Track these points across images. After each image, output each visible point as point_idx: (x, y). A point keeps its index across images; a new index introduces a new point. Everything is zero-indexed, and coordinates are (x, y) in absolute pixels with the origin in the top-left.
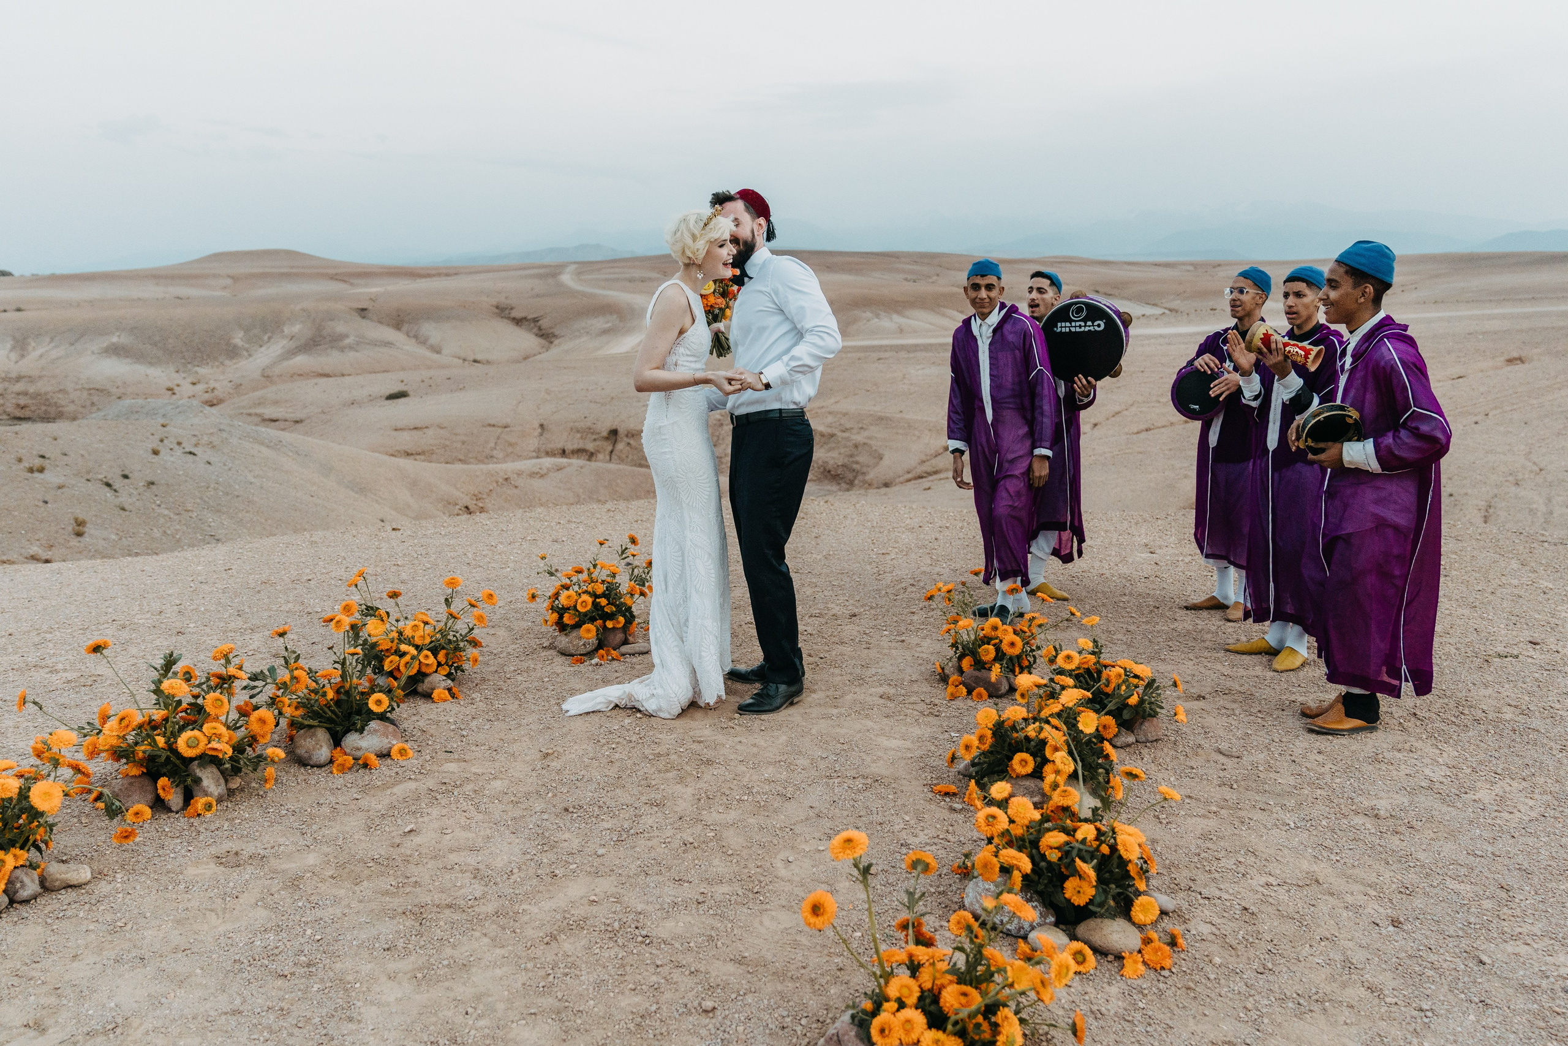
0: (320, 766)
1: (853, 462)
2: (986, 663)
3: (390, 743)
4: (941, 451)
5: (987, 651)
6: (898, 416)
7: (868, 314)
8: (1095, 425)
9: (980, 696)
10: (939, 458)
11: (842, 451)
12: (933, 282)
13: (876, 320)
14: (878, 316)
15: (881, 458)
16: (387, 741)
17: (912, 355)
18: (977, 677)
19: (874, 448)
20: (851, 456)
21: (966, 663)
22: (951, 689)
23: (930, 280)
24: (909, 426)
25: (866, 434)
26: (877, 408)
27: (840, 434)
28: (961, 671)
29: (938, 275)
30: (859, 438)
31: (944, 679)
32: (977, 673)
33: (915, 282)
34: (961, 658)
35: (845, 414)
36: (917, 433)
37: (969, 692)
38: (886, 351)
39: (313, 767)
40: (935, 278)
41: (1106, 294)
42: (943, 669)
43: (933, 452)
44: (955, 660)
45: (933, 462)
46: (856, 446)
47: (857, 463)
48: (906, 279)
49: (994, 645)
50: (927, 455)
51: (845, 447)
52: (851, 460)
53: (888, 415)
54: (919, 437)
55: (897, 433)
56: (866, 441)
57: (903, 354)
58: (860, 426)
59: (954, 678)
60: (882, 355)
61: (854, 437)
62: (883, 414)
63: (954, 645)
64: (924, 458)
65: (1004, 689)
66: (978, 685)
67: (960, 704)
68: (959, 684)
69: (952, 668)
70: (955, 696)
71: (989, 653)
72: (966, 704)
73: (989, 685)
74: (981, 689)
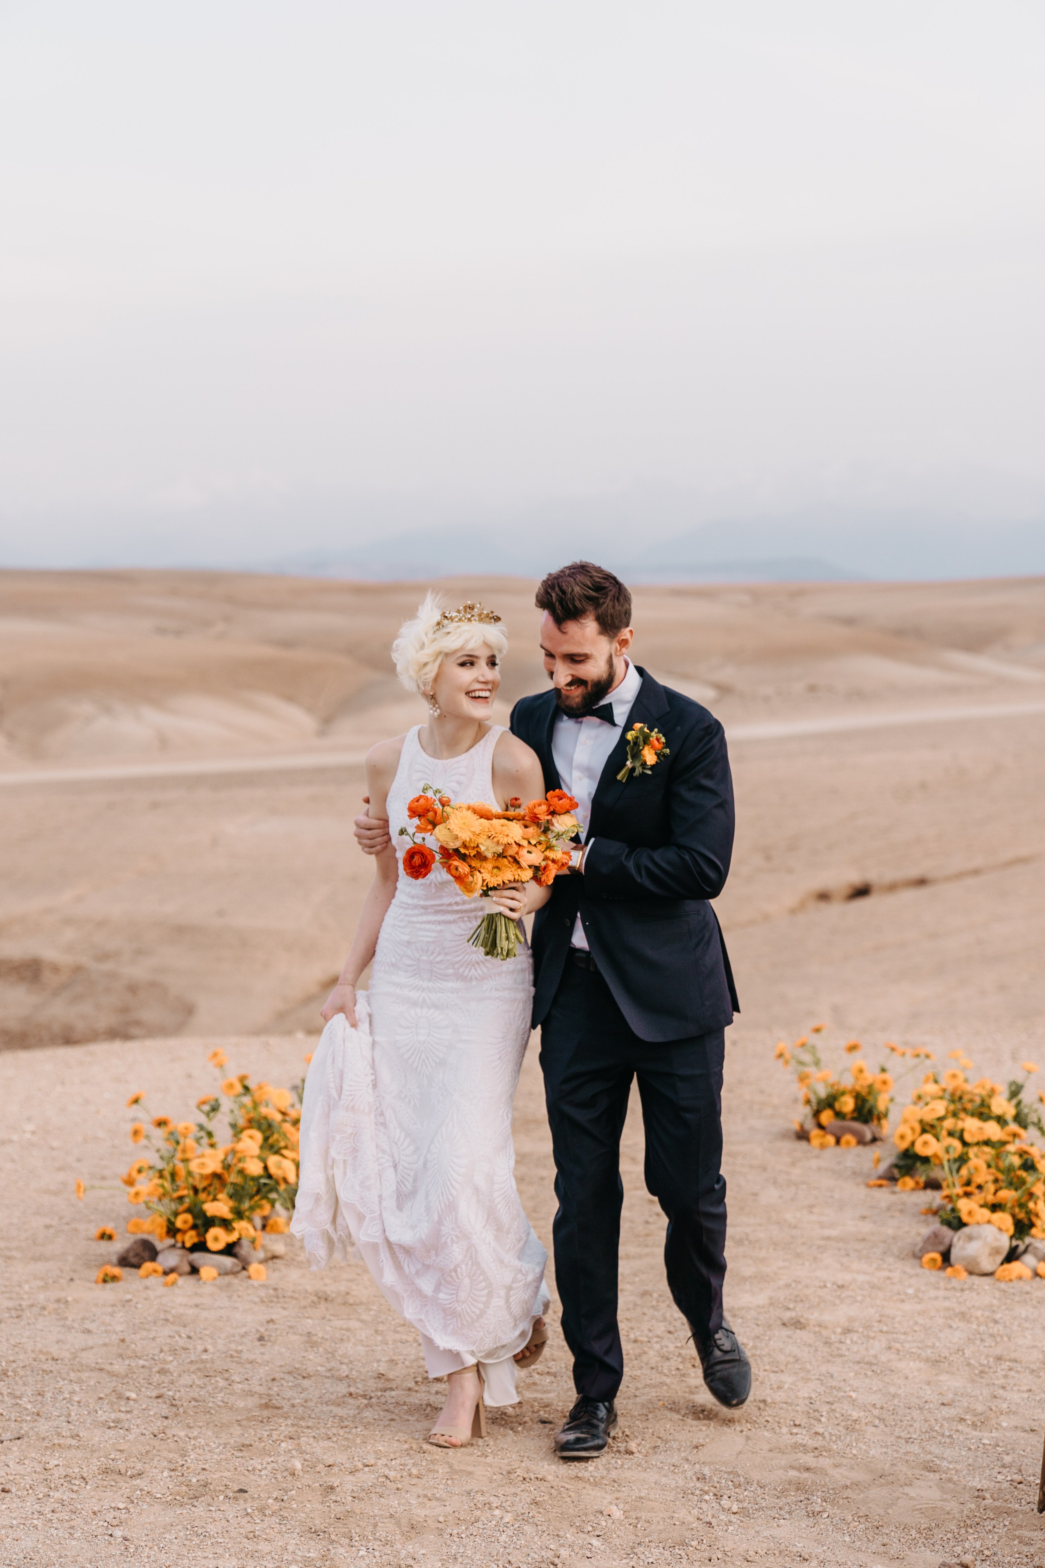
1: (127, 1022)
2: (846, 1114)
4: (317, 989)
5: (846, 1103)
6: (216, 921)
7: (86, 708)
9: (848, 1143)
11: (103, 1000)
12: (219, 636)
13: (104, 719)
14: (108, 710)
15: (193, 1011)
17: (222, 795)
18: (842, 1126)
19: (173, 992)
21: (826, 1117)
22: (815, 1142)
23: (213, 632)
24: (243, 942)
25: (150, 962)
26: (169, 908)
27: (94, 966)
28: (821, 1126)
29: (227, 620)
30: (138, 971)
31: (802, 1135)
32: (841, 1122)
33: (178, 635)
34: (817, 1114)
36: (261, 956)
37: (838, 1142)
38: (164, 788)
40: (222, 626)
42: (801, 1126)
43: (298, 994)
44: (810, 1116)
46: (133, 989)
49: (850, 1096)
50: (286, 1001)
51: (108, 992)
53: (194, 921)
54: (266, 965)
55: (219, 958)
56: (153, 976)
57: (203, 793)
58: (137, 946)
59: (815, 1132)
60: (159, 796)
61: (125, 970)
62: (183, 920)
63: (808, 1102)
65: (868, 1136)
66: (843, 1134)
67: (832, 1151)
68: (824, 1136)
69: (810, 1125)
70: (823, 1146)
71: (848, 1104)
72: (838, 1150)
73: (854, 1133)
74: (848, 1138)
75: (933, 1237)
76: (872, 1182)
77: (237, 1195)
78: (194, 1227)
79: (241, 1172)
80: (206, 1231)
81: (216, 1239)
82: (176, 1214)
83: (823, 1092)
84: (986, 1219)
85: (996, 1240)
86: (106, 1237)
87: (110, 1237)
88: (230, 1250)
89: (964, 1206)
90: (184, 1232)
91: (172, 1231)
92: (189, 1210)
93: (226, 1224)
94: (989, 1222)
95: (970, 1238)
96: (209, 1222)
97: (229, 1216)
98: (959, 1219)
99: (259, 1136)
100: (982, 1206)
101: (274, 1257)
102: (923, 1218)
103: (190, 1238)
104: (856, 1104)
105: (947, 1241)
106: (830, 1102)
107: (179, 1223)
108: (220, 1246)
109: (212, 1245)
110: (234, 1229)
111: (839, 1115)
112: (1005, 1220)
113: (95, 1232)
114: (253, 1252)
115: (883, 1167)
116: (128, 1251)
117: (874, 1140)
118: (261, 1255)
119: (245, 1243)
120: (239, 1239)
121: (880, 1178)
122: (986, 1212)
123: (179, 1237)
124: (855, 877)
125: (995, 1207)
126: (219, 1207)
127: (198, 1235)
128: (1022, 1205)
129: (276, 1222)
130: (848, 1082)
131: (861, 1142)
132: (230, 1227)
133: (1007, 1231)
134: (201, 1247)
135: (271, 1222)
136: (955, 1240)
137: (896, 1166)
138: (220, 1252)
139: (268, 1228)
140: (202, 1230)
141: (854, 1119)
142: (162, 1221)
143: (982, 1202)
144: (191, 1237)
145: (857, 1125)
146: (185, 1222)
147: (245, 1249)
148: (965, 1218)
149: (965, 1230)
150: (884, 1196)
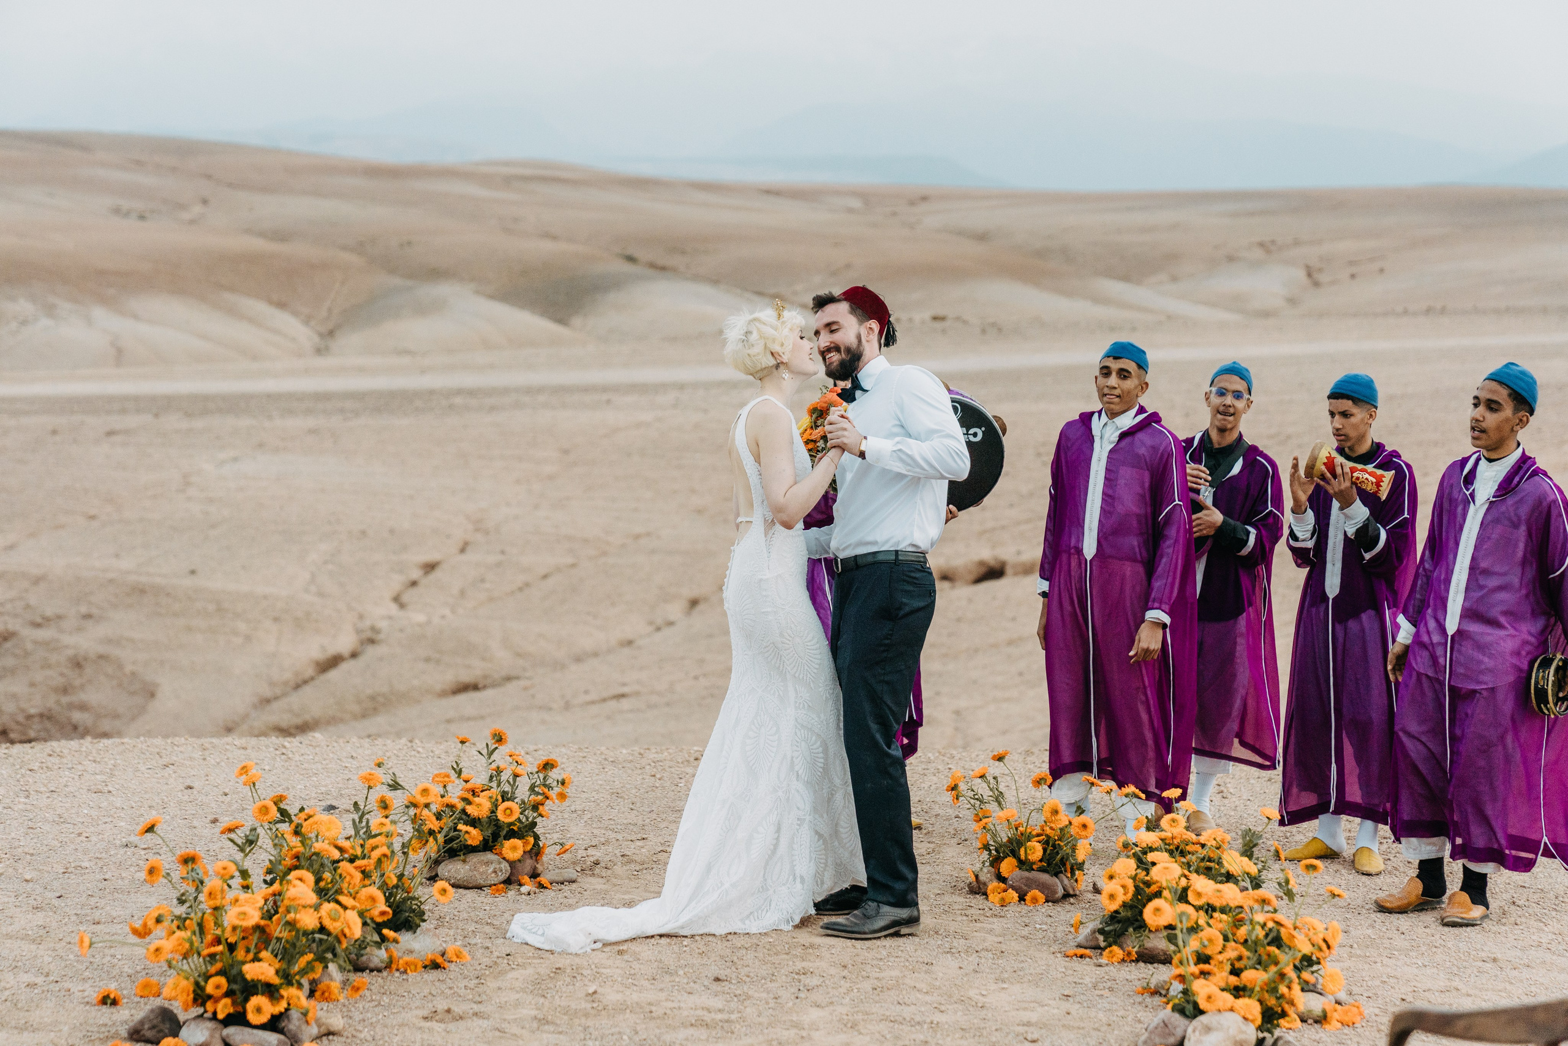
0: (379, 970)
1: (71, 706)
2: (1034, 863)
3: (441, 945)
4: (310, 672)
5: (1032, 849)
6: (188, 582)
7: (23, 306)
8: (694, 603)
9: (1035, 900)
10: (307, 690)
11: (39, 676)
12: (192, 222)
13: (45, 322)
14: (50, 311)
15: (152, 695)
16: (439, 943)
17: (199, 424)
18: (1028, 879)
19: (128, 668)
20: (65, 690)
21: (1007, 866)
22: (994, 898)
23: (186, 216)
24: (220, 610)
25: (101, 630)
26: (126, 564)
27: (28, 633)
28: (1001, 879)
29: (205, 202)
30: (85, 642)
31: (978, 889)
32: (1026, 874)
33: (142, 217)
34: (996, 862)
35: (37, 581)
36: (242, 626)
37: (1022, 899)
38: (123, 411)
39: (372, 971)
40: (197, 209)
41: (653, 266)
42: (977, 877)
43: (288, 675)
44: (988, 865)
45: (295, 700)
46: (77, 664)
47: (83, 707)
48: (117, 211)
49: (1039, 842)
50: (272, 684)
51: (46, 665)
52: (65, 700)
53: (158, 580)
54: (248, 638)
55: (189, 629)
56: (102, 649)
57: (173, 421)
58: (84, 609)
59: (993, 885)
60: (116, 422)
61: (68, 639)
62: (143, 579)
64: (268, 692)
65: (1060, 892)
66: (1030, 888)
67: (1015, 909)
68: (1005, 891)
69: (986, 875)
70: (1003, 904)
71: (1035, 851)
72: (1023, 908)
73: (1043, 887)
74: (1035, 892)
75: (1162, 1024)
76: (1071, 952)
77: (287, 954)
78: (229, 994)
79: (291, 925)
80: (246, 1000)
81: (259, 1010)
82: (207, 977)
83: (1004, 836)
84: (1229, 1005)
85: (1242, 1032)
86: (108, 1001)
87: (114, 1003)
88: (274, 1024)
89: (1202, 989)
90: (217, 1000)
91: (200, 997)
92: (221, 973)
93: (271, 991)
94: (1232, 1010)
95: (1208, 1029)
96: (250, 988)
97: (276, 980)
98: (1196, 1005)
99: (310, 877)
100: (1223, 990)
101: (332, 1033)
102: (1139, 999)
103: (224, 1008)
104: (1045, 850)
105: (1179, 1033)
106: (1013, 848)
107: (210, 989)
108: (264, 1019)
109: (252, 1017)
110: (282, 997)
111: (1023, 864)
112: (1252, 1007)
113: (94, 995)
114: (304, 1027)
115: (1085, 932)
116: (142, 1022)
117: (1067, 896)
118: (314, 1030)
119: (294, 1014)
120: (287, 1010)
121: (1079, 946)
122: (1228, 997)
123: (209, 1006)
124: (986, 554)
125: (1238, 991)
126: (263, 969)
127: (234, 1003)
128: (1271, 988)
129: (328, 987)
130: (1036, 823)
131: (1051, 899)
132: (276, 995)
133: (1253, 1021)
134: (238, 1019)
135: (321, 986)
136: (1190, 1030)
137: (1101, 931)
138: (263, 1027)
139: (318, 994)
140: (240, 998)
141: (1042, 870)
142: (187, 985)
143: (1223, 985)
144: (225, 1006)
145: (1045, 877)
146: (218, 987)
147: (294, 1022)
148: (1203, 1005)
149: (1202, 1018)
150: (1087, 971)
